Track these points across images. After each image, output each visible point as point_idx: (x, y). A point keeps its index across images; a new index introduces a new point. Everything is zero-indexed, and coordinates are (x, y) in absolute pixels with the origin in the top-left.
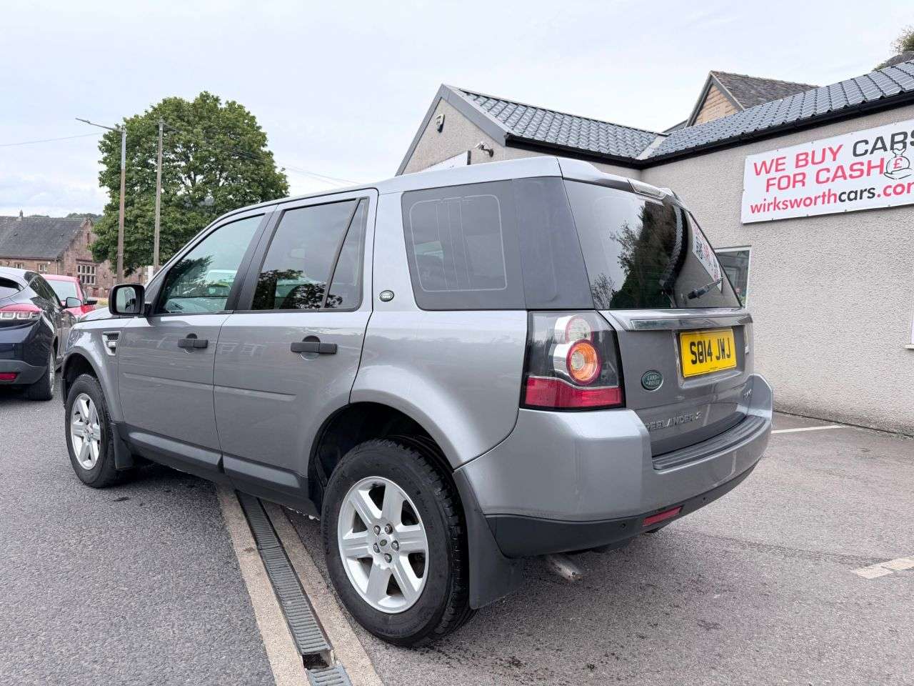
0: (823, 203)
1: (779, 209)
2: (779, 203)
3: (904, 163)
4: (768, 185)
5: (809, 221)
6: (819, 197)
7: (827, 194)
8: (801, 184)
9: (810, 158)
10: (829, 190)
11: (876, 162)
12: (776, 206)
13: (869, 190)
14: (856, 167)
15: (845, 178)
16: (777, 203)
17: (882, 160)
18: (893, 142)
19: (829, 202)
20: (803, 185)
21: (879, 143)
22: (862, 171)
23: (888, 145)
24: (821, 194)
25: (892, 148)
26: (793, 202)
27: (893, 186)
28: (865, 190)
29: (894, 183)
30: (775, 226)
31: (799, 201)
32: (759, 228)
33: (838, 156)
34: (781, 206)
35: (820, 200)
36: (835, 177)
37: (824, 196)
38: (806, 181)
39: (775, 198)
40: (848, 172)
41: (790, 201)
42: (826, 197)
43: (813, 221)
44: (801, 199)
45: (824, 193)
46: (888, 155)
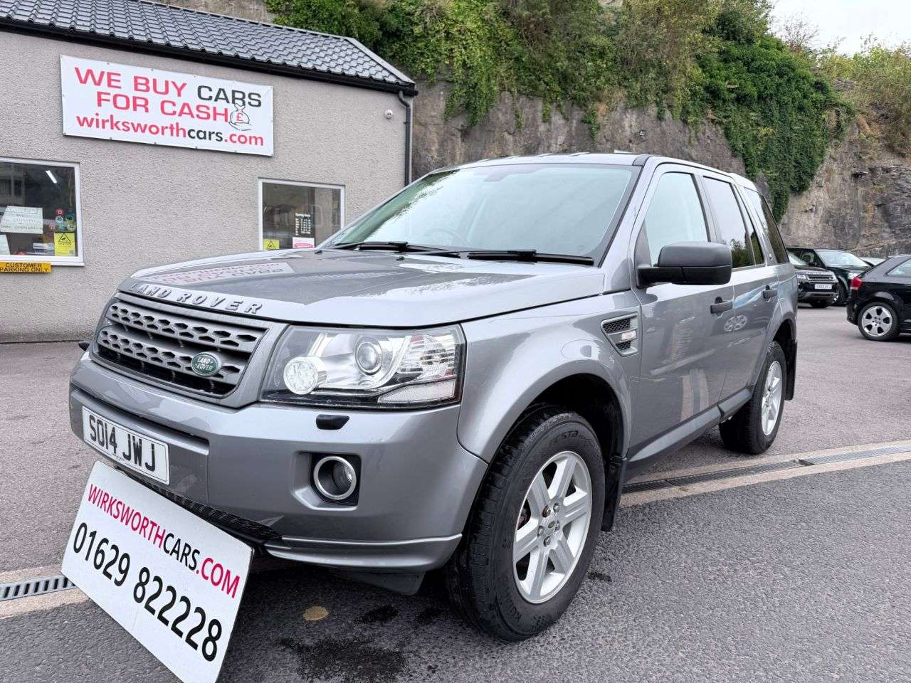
0: (172, 134)
1: (119, 129)
2: (118, 122)
3: (244, 118)
4: (100, 100)
5: (154, 149)
6: (167, 128)
7: (175, 126)
8: (143, 109)
9: (151, 85)
10: (177, 124)
11: (220, 110)
12: (114, 125)
13: (217, 133)
14: (201, 109)
15: (193, 116)
16: (114, 122)
17: (226, 110)
18: (234, 99)
19: (178, 135)
20: (147, 110)
21: (222, 94)
22: (209, 115)
23: (230, 99)
24: (169, 126)
25: (233, 102)
26: (136, 126)
27: (238, 135)
28: (214, 133)
29: (238, 133)
30: (112, 146)
31: (143, 126)
32: (88, 144)
33: (183, 92)
34: (120, 125)
35: (168, 131)
36: (181, 113)
37: (172, 128)
38: (149, 106)
39: (112, 116)
40: (195, 112)
41: (133, 124)
42: (176, 129)
43: (159, 150)
44: (146, 126)
45: (172, 125)
46: (231, 107)
